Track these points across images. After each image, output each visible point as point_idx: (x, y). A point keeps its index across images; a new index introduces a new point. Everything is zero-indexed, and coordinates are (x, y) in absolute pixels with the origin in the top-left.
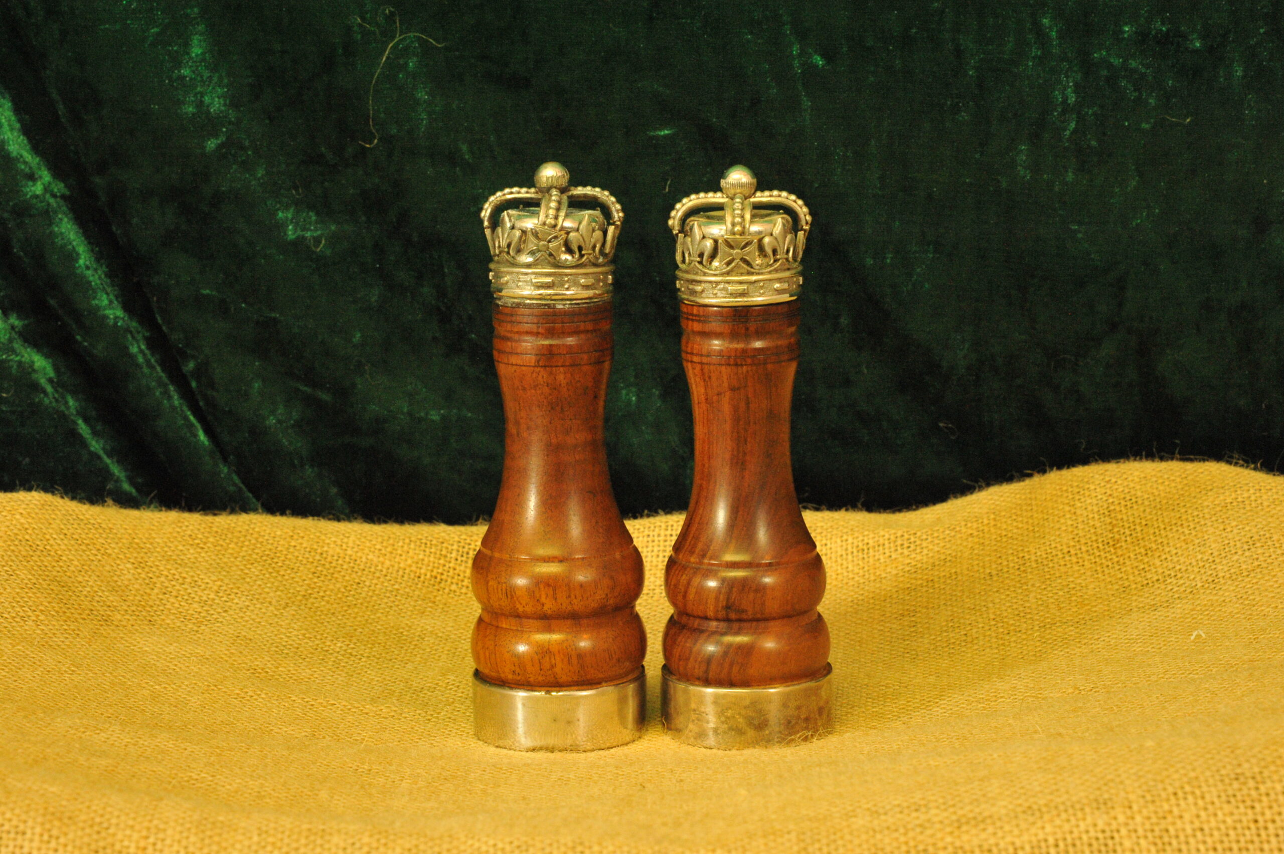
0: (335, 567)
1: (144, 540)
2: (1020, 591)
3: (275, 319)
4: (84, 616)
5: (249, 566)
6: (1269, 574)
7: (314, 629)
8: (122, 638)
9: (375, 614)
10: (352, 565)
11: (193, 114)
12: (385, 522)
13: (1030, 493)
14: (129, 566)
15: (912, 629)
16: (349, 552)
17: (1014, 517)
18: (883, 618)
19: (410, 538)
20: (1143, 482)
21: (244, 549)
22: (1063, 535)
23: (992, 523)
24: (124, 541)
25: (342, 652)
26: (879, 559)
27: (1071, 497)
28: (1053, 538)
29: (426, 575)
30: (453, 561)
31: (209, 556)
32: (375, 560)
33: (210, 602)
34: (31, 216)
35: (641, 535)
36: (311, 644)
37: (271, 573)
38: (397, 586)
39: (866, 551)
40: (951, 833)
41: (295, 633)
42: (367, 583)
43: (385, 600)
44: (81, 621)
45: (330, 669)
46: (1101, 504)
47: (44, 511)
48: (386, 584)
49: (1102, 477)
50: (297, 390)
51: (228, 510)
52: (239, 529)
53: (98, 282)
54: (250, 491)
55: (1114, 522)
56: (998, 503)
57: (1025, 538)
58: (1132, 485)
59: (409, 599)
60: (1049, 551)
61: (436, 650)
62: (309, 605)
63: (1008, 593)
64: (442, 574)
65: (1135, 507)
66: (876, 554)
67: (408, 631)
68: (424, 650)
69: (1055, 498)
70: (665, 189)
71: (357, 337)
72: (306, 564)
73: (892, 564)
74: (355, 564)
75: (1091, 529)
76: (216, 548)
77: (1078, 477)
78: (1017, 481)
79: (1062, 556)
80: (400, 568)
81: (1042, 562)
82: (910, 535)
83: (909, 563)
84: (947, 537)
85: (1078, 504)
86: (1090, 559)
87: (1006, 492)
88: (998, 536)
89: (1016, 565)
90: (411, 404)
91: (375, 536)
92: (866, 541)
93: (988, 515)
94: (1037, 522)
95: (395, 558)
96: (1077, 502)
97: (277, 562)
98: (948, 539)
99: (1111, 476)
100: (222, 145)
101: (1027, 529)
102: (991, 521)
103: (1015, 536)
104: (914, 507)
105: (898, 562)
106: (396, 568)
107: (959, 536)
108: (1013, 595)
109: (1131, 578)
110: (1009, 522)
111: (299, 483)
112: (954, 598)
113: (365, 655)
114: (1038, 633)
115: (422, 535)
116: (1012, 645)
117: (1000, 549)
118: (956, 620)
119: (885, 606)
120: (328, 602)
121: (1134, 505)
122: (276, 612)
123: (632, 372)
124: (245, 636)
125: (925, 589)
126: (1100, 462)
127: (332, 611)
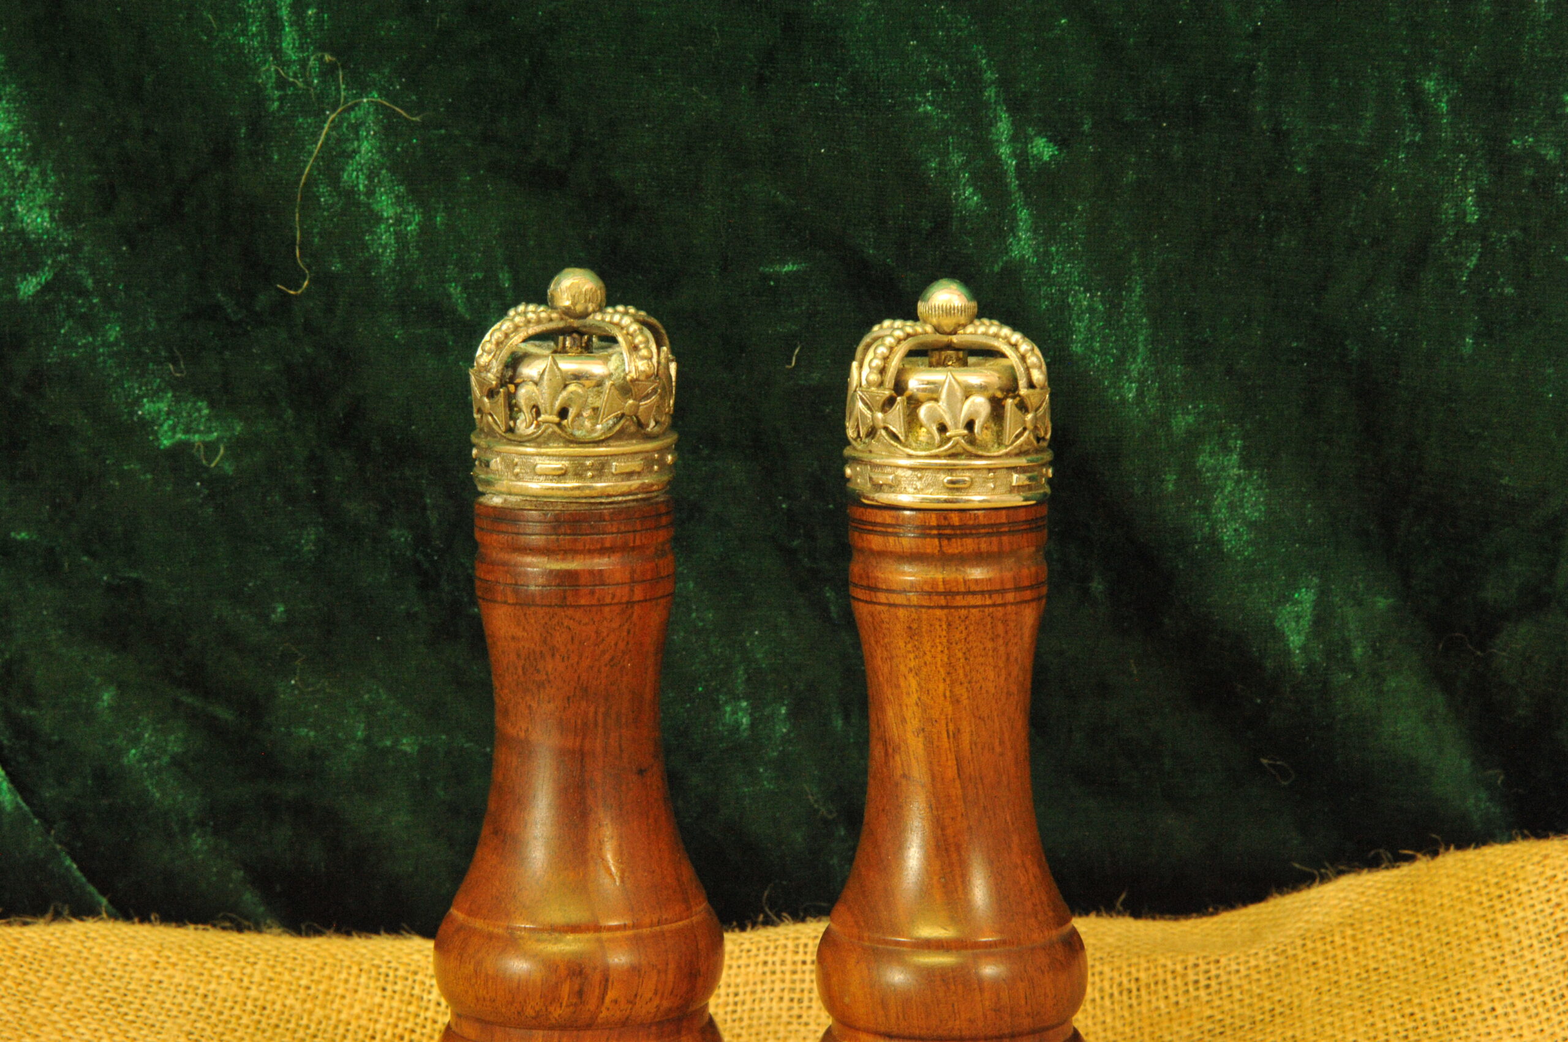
0: (227, 1022)
3: (137, 583)
5: (76, 1023)
10: (256, 1017)
12: (318, 933)
13: (1412, 890)
16: (253, 993)
17: (1388, 935)
19: (360, 963)
21: (70, 988)
22: (1480, 975)
23: (1350, 944)
26: (1157, 1008)
27: (1487, 904)
28: (1462, 981)
29: (385, 1034)
30: (432, 1006)
32: (298, 1006)
35: (752, 962)
39: (1135, 992)
46: (1542, 921)
49: (1539, 869)
50: (177, 703)
51: (49, 915)
52: (64, 950)
54: (93, 882)
56: (1356, 906)
57: (1412, 978)
60: (1458, 1006)
64: (413, 1031)
66: (1154, 998)
69: (1459, 906)
70: (790, 361)
71: (279, 612)
72: (176, 1017)
73: (1181, 1017)
74: (262, 1015)
75: (1529, 967)
76: (21, 988)
77: (1497, 867)
78: (1387, 868)
79: (1482, 1016)
80: (340, 1021)
81: (1447, 1027)
82: (1208, 963)
83: (1210, 1017)
84: (1273, 968)
85: (1502, 920)
86: (1533, 1026)
87: (1370, 887)
88: (1362, 971)
89: (1400, 1029)
90: (369, 726)
91: (300, 961)
92: (1135, 975)
93: (1341, 928)
94: (1429, 948)
95: (332, 1002)
96: (1499, 915)
97: (126, 1014)
98: (1274, 971)
99: (1554, 869)
100: (47, 288)
101: (1413, 959)
102: (1348, 941)
103: (1393, 973)
104: (1211, 910)
105: (1191, 1014)
106: (333, 1022)
107: (1294, 966)
110: (1380, 944)
111: (179, 862)
115: (382, 957)
117: (1368, 996)
123: (742, 674)
126: (1532, 840)
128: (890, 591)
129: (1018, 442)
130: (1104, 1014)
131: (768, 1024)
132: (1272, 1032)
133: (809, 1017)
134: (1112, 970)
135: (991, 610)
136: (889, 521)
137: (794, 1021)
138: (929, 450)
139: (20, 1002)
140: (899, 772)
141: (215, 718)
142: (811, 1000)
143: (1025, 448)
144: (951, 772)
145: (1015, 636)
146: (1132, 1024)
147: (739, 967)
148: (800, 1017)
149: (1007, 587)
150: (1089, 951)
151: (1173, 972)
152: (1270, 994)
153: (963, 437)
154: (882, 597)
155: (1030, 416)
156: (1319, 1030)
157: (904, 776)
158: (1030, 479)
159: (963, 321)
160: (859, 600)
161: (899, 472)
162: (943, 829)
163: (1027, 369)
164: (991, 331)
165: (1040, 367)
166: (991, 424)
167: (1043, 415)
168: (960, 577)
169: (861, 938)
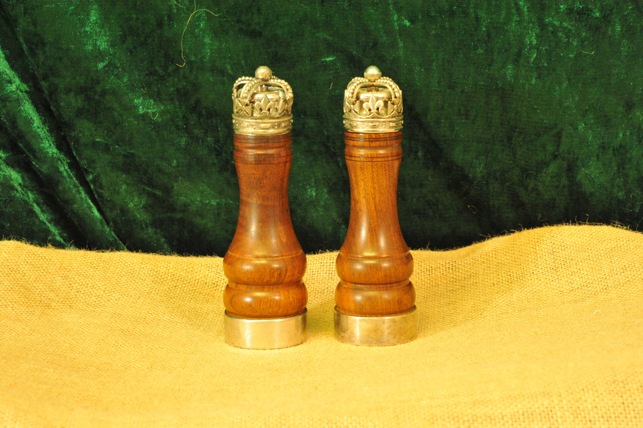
0: (163, 279)
1: (67, 265)
2: (508, 293)
3: (132, 154)
4: (37, 304)
5: (120, 278)
6: (633, 285)
7: (153, 309)
8: (56, 315)
9: (184, 302)
10: (172, 277)
11: (92, 50)
12: (189, 256)
13: (513, 241)
14: (60, 278)
15: (454, 311)
16: (171, 271)
17: (505, 254)
18: (439, 305)
19: (201, 264)
20: (570, 237)
21: (118, 269)
22: (530, 264)
23: (494, 256)
24: (57, 265)
25: (167, 321)
26: (437, 275)
27: (534, 244)
28: (525, 265)
29: (209, 282)
31: (100, 273)
32: (184, 275)
33: (100, 296)
34: (10, 101)
35: (317, 263)
36: (152, 316)
37: (131, 281)
38: (194, 288)
39: (431, 271)
40: (470, 408)
41: (144, 311)
42: (180, 286)
43: (189, 295)
44: (36, 307)
45: (161, 329)
46: (549, 248)
47: (17, 251)
48: (189, 287)
49: (550, 234)
50: (144, 189)
51: (110, 250)
52: (115, 259)
53: (44, 135)
54: (121, 240)
55: (556, 258)
56: (497, 246)
57: (511, 265)
58: (564, 238)
59: (201, 295)
60: (523, 272)
62: (151, 297)
63: (502, 293)
64: (217, 282)
65: (566, 250)
66: (436, 272)
67: (201, 310)
68: (209, 320)
69: (526, 245)
70: (330, 87)
71: (175, 163)
72: (149, 277)
73: (444, 277)
75: (544, 261)
76: (104, 269)
77: (538, 234)
78: (507, 235)
79: (530, 275)
80: (196, 279)
81: (520, 278)
82: (453, 262)
83: (453, 277)
85: (538, 248)
87: (501, 241)
88: (497, 263)
89: (506, 279)
90: (201, 197)
91: (183, 263)
92: (431, 266)
93: (492, 252)
94: (517, 257)
95: (194, 274)
96: (537, 247)
97: (135, 276)
98: (472, 264)
99: (554, 233)
101: (512, 260)
102: (494, 255)
103: (506, 264)
104: (455, 248)
105: (447, 277)
106: (194, 279)
107: (478, 262)
108: (505, 295)
109: (564, 287)
110: (503, 256)
111: (145, 236)
112: (475, 296)
113: (179, 322)
114: (517, 314)
115: (208, 262)
116: (504, 319)
117: (498, 270)
118: (476, 307)
119: (440, 299)
120: (160, 296)
121: (566, 249)
122: (134, 301)
123: (313, 180)
124: (118, 313)
125: (460, 291)
126: (549, 226)
127: (162, 300)
128: (355, 157)
129: (392, 114)
131: (322, 280)
132: (470, 281)
133: (334, 277)
134: (424, 265)
135: (384, 162)
136: (355, 137)
137: (330, 279)
138: (366, 116)
139: (104, 272)
140: (359, 209)
141: (155, 194)
142: (335, 273)
143: (394, 115)
144: (373, 209)
145: (392, 170)
146: (430, 279)
148: (332, 278)
149: (389, 155)
151: (442, 265)
152: (470, 270)
153: (376, 112)
154: (353, 159)
155: (395, 106)
156: (483, 280)
157: (360, 210)
158: (397, 124)
159: (377, 78)
160: (347, 159)
161: (358, 123)
162: (371, 225)
163: (394, 93)
164: (385, 81)
165: (398, 92)
166: (384, 108)
167: (400, 106)
168: (375, 153)
169: (347, 256)
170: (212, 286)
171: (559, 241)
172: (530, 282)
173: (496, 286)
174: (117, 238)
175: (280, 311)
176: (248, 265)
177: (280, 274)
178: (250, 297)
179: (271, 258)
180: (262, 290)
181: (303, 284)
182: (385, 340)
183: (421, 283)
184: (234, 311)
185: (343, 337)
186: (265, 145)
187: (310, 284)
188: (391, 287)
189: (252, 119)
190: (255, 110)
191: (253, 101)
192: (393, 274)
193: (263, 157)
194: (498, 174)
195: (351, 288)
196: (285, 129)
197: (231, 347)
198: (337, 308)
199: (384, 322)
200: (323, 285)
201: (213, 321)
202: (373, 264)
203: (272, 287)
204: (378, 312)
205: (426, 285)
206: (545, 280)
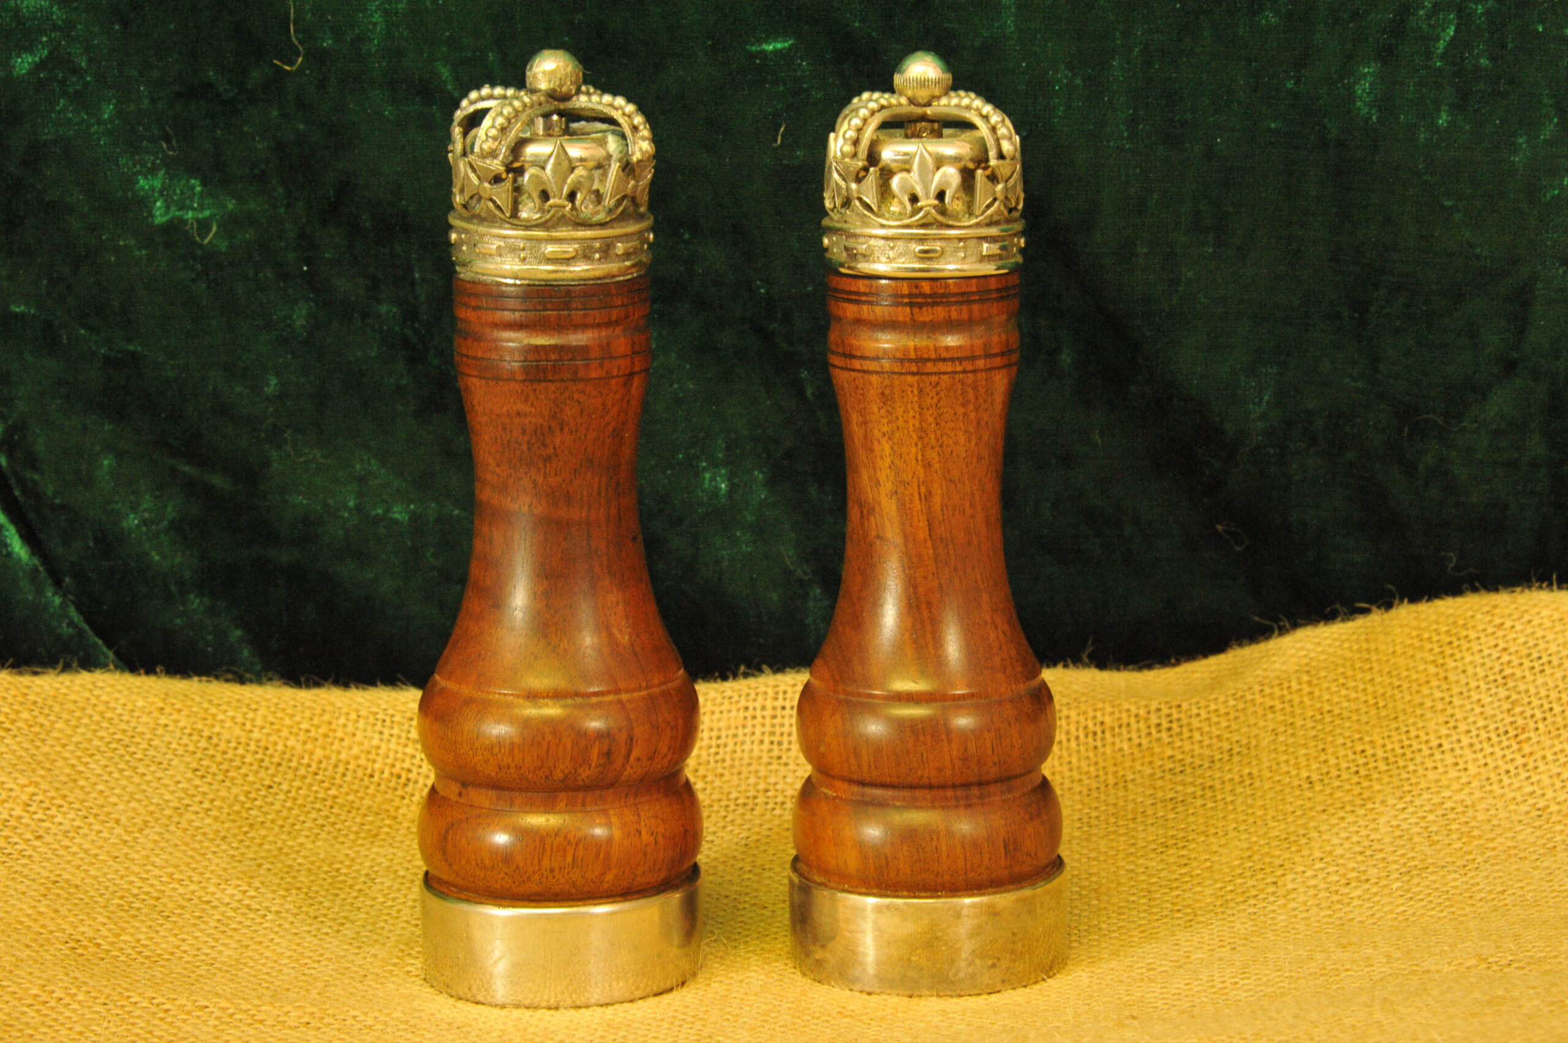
0: (231, 761)
2: (1362, 812)
3: (133, 354)
5: (85, 760)
7: (188, 864)
9: (295, 838)
10: (259, 756)
12: (318, 685)
13: (1366, 640)
15: (1183, 870)
16: (256, 735)
17: (1342, 681)
18: (1132, 850)
19: (357, 711)
20: (1558, 628)
21: (80, 730)
22: (1429, 715)
23: (1306, 689)
25: (235, 905)
26: (1121, 749)
27: (1437, 650)
28: (1412, 720)
29: (383, 772)
31: (19, 743)
32: (299, 747)
33: (13, 823)
35: (734, 708)
36: (181, 890)
37: (122, 771)
38: (333, 792)
39: (1099, 735)
41: (157, 872)
42: (285, 787)
43: (314, 815)
45: (209, 935)
46: (1489, 664)
48: (315, 788)
49: (1488, 618)
50: (173, 471)
51: (60, 666)
52: (72, 697)
54: (99, 634)
55: (1514, 697)
56: (1312, 655)
57: (1364, 719)
58: (1540, 633)
59: (354, 813)
60: (1406, 743)
61: (394, 899)
62: (184, 825)
63: (1342, 814)
64: (409, 771)
65: (1548, 671)
66: (1117, 740)
67: (349, 867)
68: (374, 899)
69: (1410, 653)
70: (776, 141)
71: (272, 385)
72: (182, 756)
73: (1143, 757)
74: (265, 754)
75: (1475, 706)
76: (32, 729)
77: (1448, 617)
78: (1343, 621)
79: (1429, 752)
80: (340, 761)
81: (1396, 762)
82: (1170, 708)
83: (1172, 757)
84: (1232, 712)
85: (1451, 664)
86: (1477, 760)
87: (1325, 638)
88: (1317, 713)
89: (1351, 765)
90: (361, 495)
91: (300, 708)
92: (1100, 718)
93: (1298, 675)
94: (1381, 691)
95: (332, 744)
96: (1448, 660)
97: (134, 753)
98: (1233, 714)
99: (1503, 617)
100: (41, 65)
101: (1366, 702)
102: (1304, 686)
103: (1346, 714)
104: (1173, 661)
105: (1152, 755)
106: (333, 761)
107: (1252, 709)
108: (1351, 818)
109: (1550, 794)
110: (1334, 689)
111: (178, 621)
112: (1251, 820)
113: (274, 909)
114: (1399, 884)
115: (378, 706)
116: (1356, 902)
117: (1321, 736)
118: (1256, 857)
119: (1135, 829)
120: (216, 819)
121: (1546, 667)
122: (126, 838)
123: (720, 443)
124: (67, 881)
125: (1200, 802)
126: (1483, 592)
127: (223, 834)
128: (863, 358)
129: (989, 212)
130: (1070, 755)
131: (749, 764)
132: (1230, 770)
133: (788, 758)
134: (1079, 715)
135: (961, 376)
136: (862, 289)
137: (775, 761)
138: (901, 220)
139: (33, 741)
140: (874, 533)
141: (210, 486)
142: (790, 742)
143: (996, 218)
144: (923, 534)
145: (985, 401)
146: (1096, 763)
147: (721, 712)
148: (779, 758)
149: (977, 353)
150: (1056, 698)
151: (1137, 716)
152: (1229, 735)
153: (935, 207)
154: (857, 364)
155: (1000, 187)
156: (1274, 767)
157: (878, 537)
158: (1003, 248)
159: (937, 93)
160: (835, 366)
161: (872, 242)
162: (915, 587)
163: (997, 141)
164: (965, 102)
165: (1010, 139)
166: (962, 194)
167: (1015, 186)
168: (930, 343)
169: (835, 692)
170: (392, 784)
171: (1521, 640)
172: (1432, 775)
173: (1318, 787)
174: (86, 627)
175: (609, 877)
176: (499, 722)
177: (608, 754)
178: (505, 829)
179: (579, 700)
180: (548, 807)
181: (688, 785)
182: (962, 975)
183: (1067, 774)
184: (452, 878)
185: (819, 963)
186: (559, 317)
187: (708, 779)
188: (981, 796)
189: (516, 227)
190: (524, 197)
191: (516, 165)
192: (990, 752)
193: (553, 357)
194: (1319, 423)
195: (845, 801)
196: (628, 263)
197: (443, 999)
198: (800, 865)
199: (958, 915)
200: (752, 780)
201: (390, 903)
202: (922, 720)
203: (581, 795)
204: (939, 880)
205: (1086, 782)
206: (1482, 770)
